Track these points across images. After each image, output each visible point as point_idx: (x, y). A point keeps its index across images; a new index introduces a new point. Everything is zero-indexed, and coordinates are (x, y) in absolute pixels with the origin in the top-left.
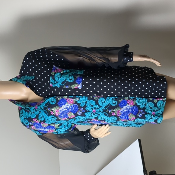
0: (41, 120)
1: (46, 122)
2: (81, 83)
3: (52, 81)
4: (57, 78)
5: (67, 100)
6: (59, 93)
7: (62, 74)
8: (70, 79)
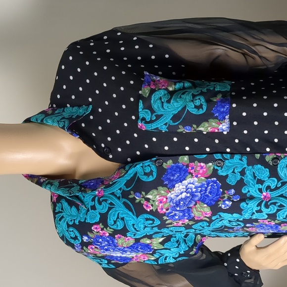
0: (115, 227)
1: (128, 234)
2: (227, 117)
3: (143, 113)
4: (160, 105)
5: (188, 166)
6: (166, 148)
7: (172, 93)
8: (196, 107)
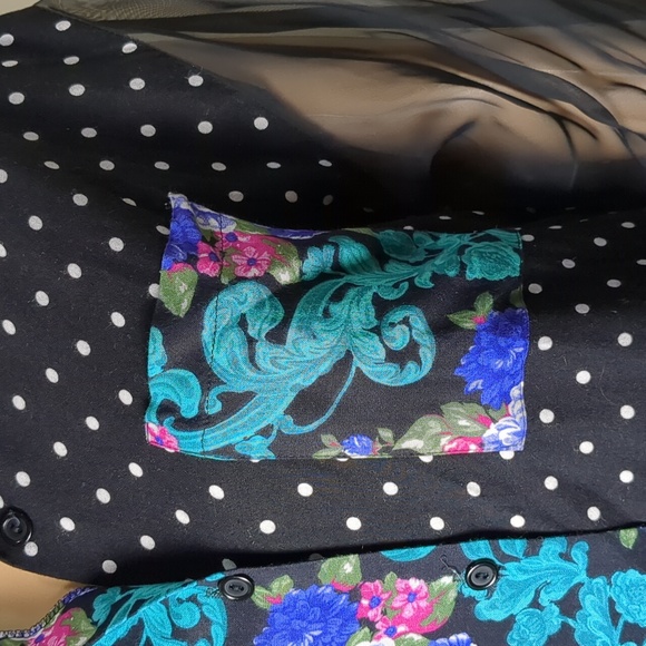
5: (354, 595)
6: (267, 527)
